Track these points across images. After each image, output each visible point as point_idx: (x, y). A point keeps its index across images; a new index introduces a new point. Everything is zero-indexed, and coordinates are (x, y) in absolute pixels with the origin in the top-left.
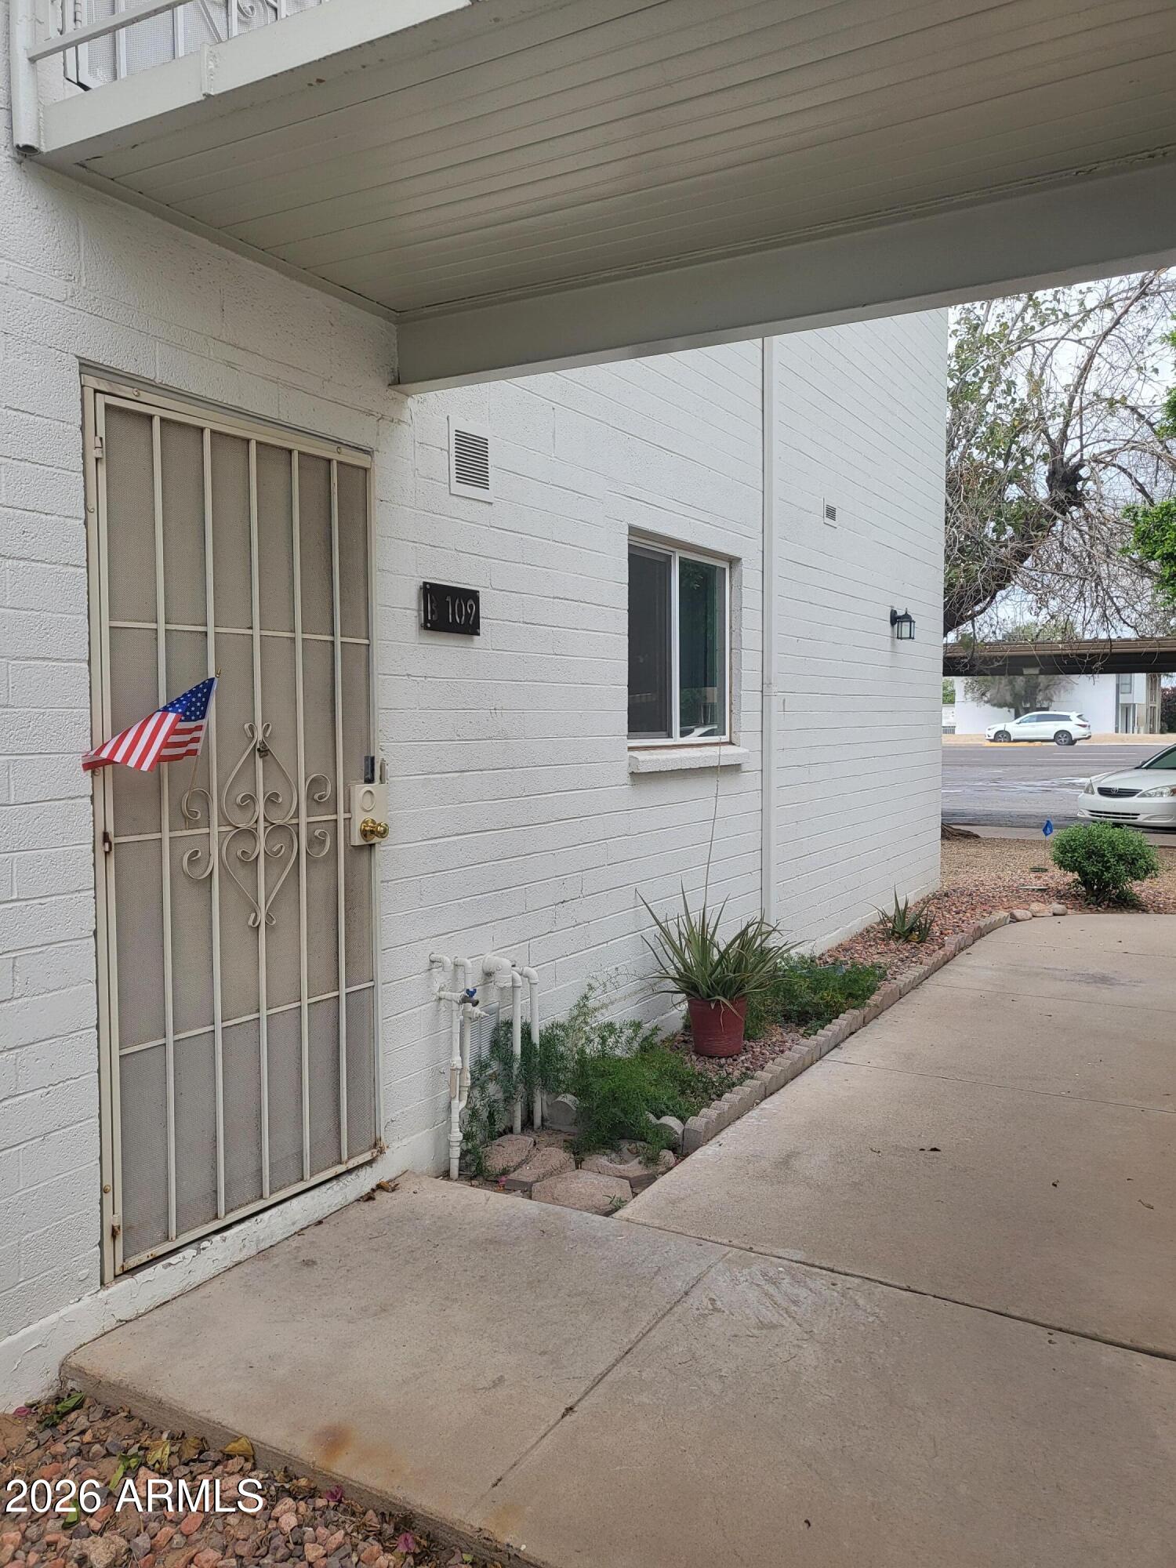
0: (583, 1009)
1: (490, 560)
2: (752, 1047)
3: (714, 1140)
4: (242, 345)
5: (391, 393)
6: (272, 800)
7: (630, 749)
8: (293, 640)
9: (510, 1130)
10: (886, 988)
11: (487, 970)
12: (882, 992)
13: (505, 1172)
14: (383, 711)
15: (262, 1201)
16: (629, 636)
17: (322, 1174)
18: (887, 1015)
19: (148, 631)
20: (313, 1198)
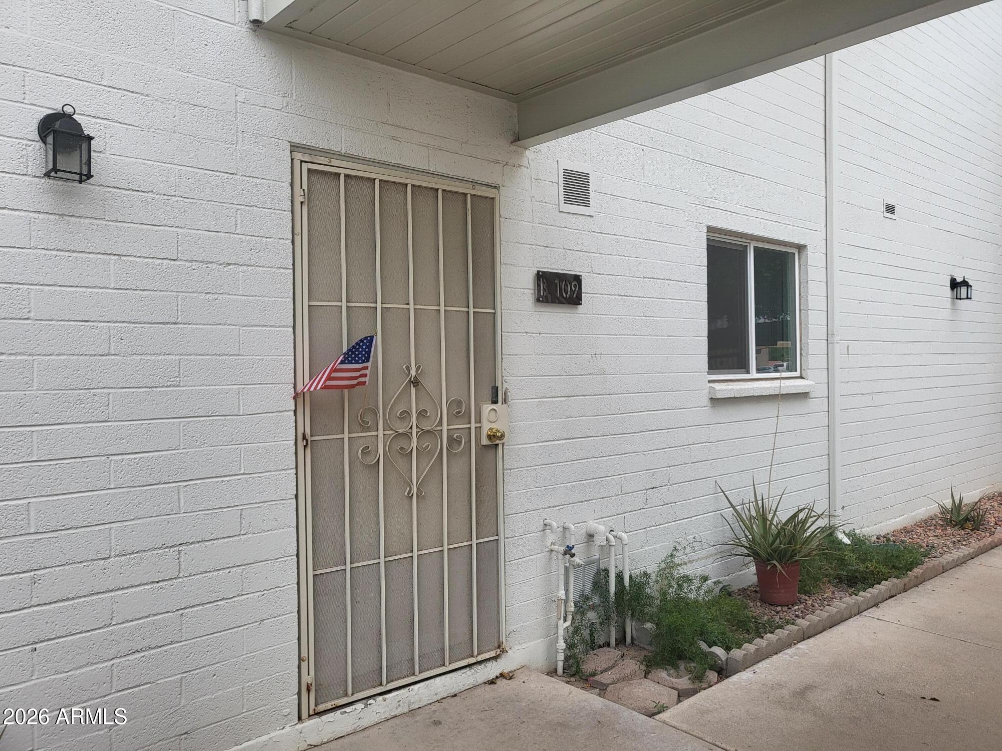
0: (670, 564)
1: (591, 254)
2: (806, 600)
3: (751, 668)
4: (402, 125)
5: (513, 148)
6: (421, 414)
7: (710, 381)
8: (439, 311)
9: (608, 644)
10: (929, 563)
11: (589, 533)
12: (924, 567)
13: (594, 674)
14: (507, 356)
15: (414, 677)
16: (708, 302)
17: (458, 663)
18: (928, 586)
19: (335, 308)
20: (451, 678)
